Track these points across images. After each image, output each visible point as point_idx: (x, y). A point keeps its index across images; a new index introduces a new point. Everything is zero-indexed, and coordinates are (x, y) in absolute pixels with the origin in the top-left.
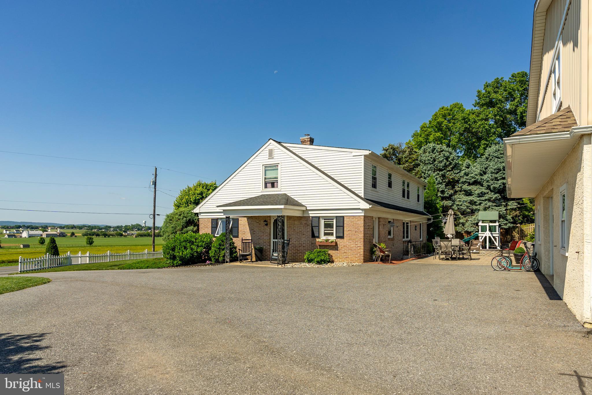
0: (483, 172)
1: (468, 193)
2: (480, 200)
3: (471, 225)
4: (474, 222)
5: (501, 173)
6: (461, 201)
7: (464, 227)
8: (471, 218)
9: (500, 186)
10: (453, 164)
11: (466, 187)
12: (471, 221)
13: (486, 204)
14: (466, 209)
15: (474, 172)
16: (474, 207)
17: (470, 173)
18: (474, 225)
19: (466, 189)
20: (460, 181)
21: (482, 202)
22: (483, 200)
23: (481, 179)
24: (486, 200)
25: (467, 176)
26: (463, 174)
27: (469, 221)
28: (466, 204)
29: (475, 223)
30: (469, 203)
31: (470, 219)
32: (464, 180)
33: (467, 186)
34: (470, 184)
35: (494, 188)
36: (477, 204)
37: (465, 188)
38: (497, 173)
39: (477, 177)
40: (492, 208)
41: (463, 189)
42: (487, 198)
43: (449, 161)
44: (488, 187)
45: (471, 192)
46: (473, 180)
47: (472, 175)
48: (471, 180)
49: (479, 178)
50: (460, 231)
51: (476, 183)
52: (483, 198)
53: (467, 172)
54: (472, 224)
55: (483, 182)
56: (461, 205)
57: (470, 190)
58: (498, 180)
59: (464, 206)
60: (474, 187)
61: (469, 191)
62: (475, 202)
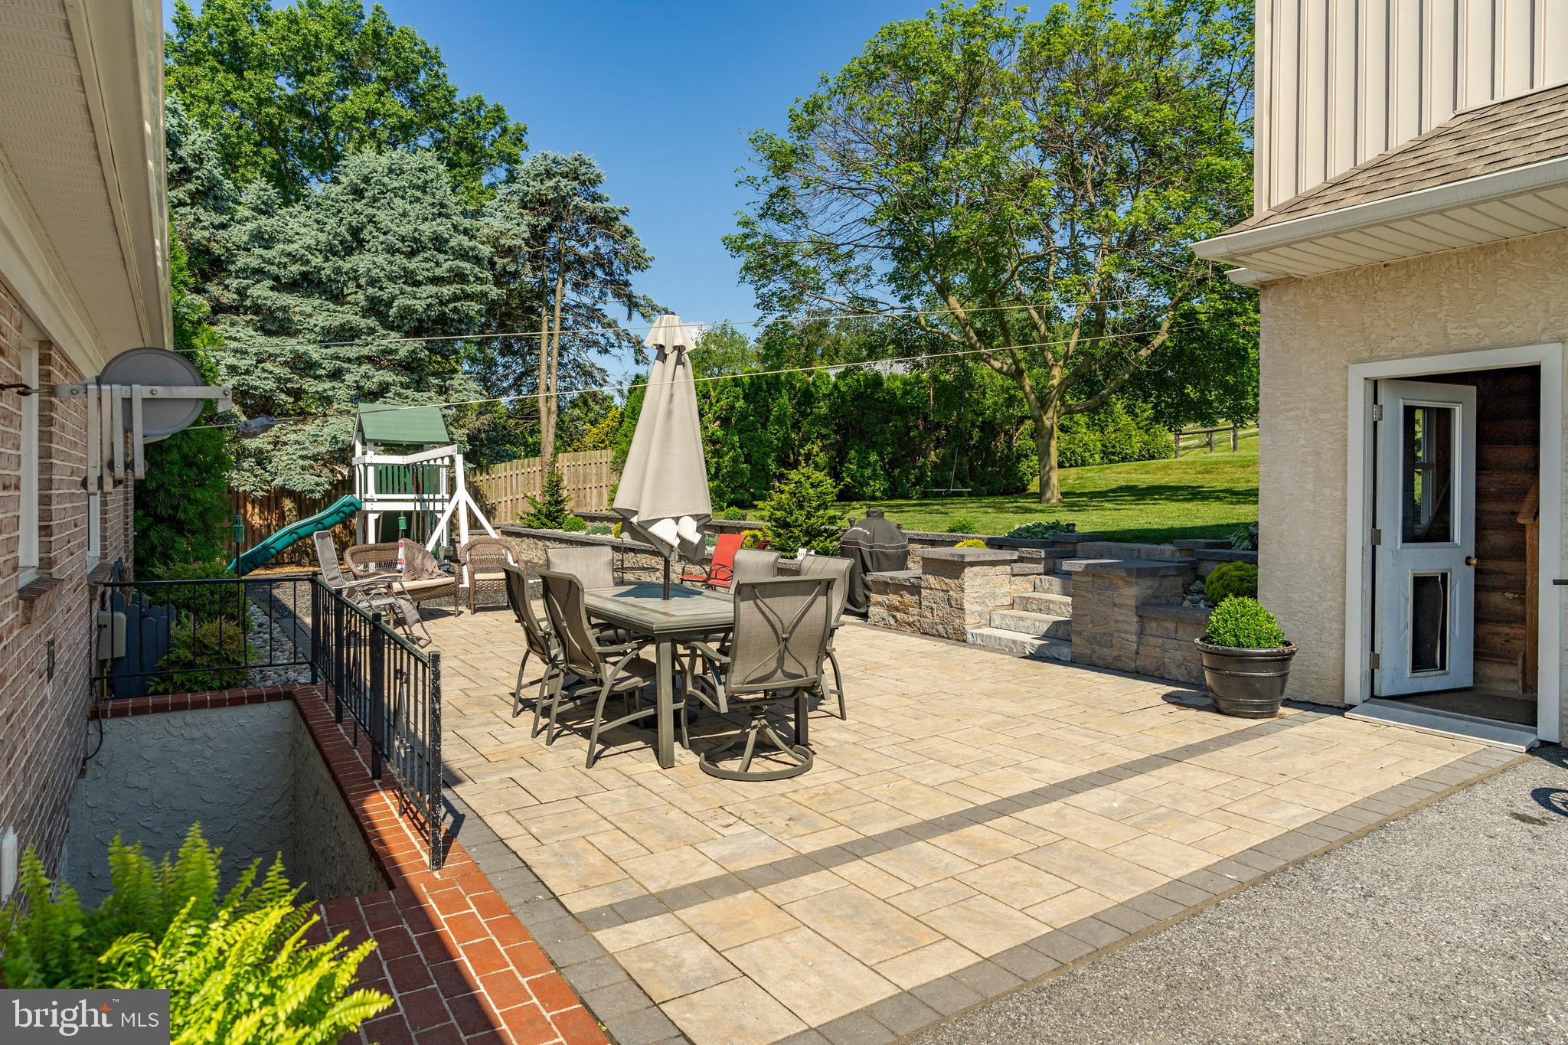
0: (341, 242)
1: (276, 324)
2: (338, 358)
3: (301, 462)
4: (313, 450)
5: (426, 260)
6: (246, 353)
7: (265, 469)
8: (295, 432)
9: (429, 306)
10: (198, 178)
11: (262, 291)
12: (297, 442)
13: (366, 376)
14: (271, 390)
15: (297, 237)
16: (311, 386)
17: (281, 237)
18: (316, 460)
19: (269, 303)
20: (233, 263)
21: (346, 365)
22: (349, 360)
23: (338, 271)
24: (360, 360)
25: (267, 248)
26: (245, 238)
27: (285, 444)
28: (272, 368)
29: (319, 454)
30: (285, 364)
31: (293, 437)
32: (254, 263)
33: (272, 289)
34: (279, 285)
35: (407, 312)
36: (322, 372)
37: (265, 299)
38: (412, 254)
39: (317, 260)
40: (399, 395)
41: (248, 303)
42: (366, 351)
43: (181, 160)
44: (375, 308)
45: (290, 320)
46: (295, 268)
47: (291, 248)
48: (285, 268)
49: (326, 265)
50: (247, 488)
51: (307, 283)
52: (352, 352)
53: (268, 229)
54: (303, 457)
55: (345, 284)
56: (247, 372)
57: (285, 309)
58: (417, 284)
59: (265, 375)
60: (300, 300)
61: (280, 315)
62: (317, 365)
